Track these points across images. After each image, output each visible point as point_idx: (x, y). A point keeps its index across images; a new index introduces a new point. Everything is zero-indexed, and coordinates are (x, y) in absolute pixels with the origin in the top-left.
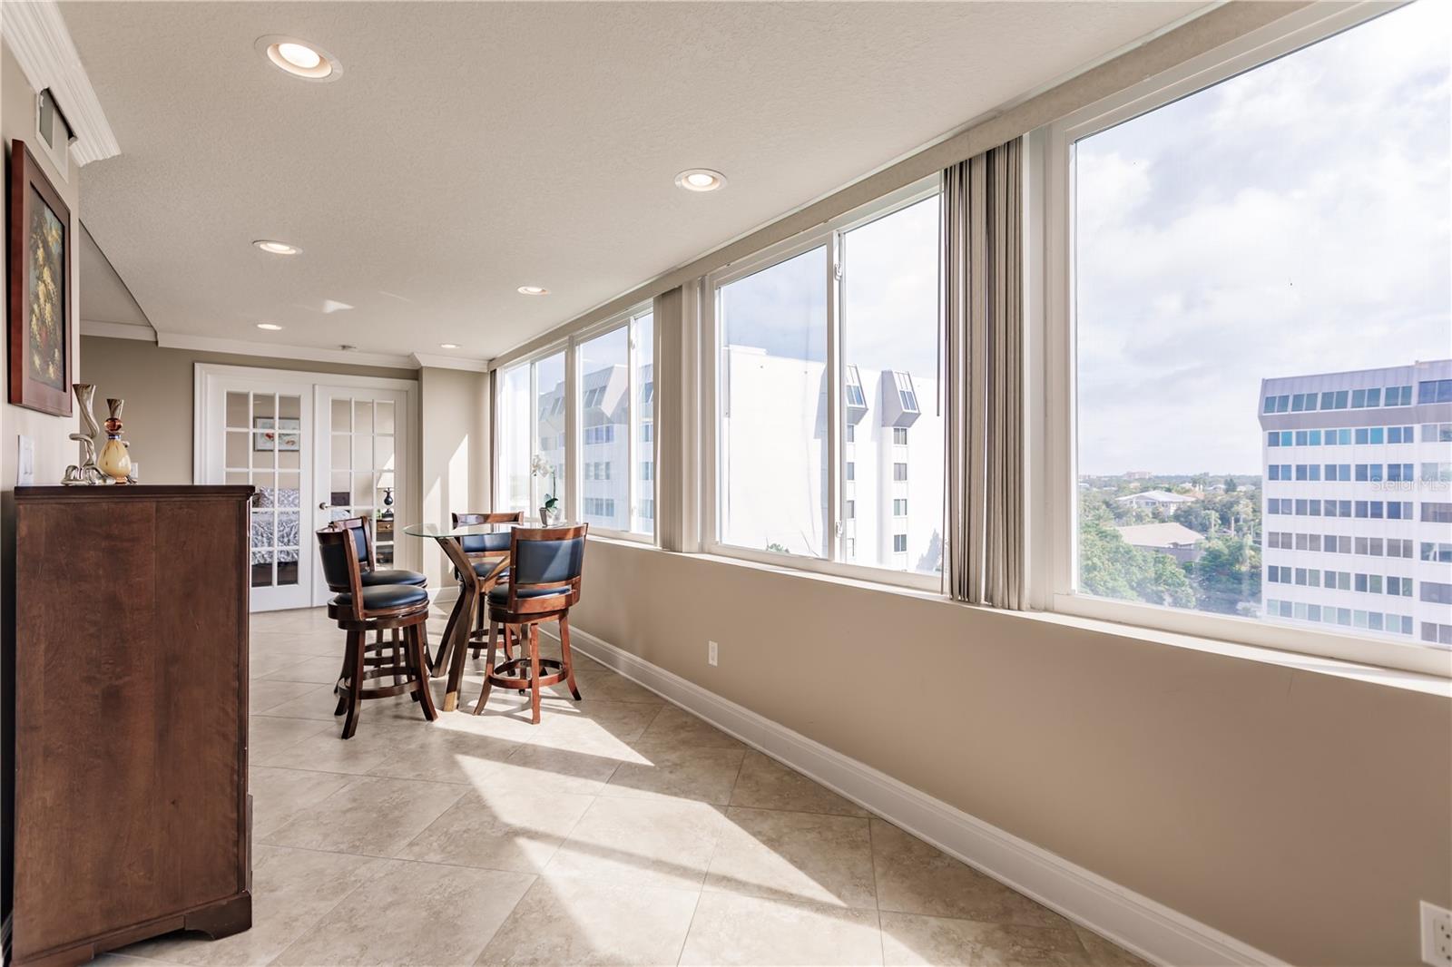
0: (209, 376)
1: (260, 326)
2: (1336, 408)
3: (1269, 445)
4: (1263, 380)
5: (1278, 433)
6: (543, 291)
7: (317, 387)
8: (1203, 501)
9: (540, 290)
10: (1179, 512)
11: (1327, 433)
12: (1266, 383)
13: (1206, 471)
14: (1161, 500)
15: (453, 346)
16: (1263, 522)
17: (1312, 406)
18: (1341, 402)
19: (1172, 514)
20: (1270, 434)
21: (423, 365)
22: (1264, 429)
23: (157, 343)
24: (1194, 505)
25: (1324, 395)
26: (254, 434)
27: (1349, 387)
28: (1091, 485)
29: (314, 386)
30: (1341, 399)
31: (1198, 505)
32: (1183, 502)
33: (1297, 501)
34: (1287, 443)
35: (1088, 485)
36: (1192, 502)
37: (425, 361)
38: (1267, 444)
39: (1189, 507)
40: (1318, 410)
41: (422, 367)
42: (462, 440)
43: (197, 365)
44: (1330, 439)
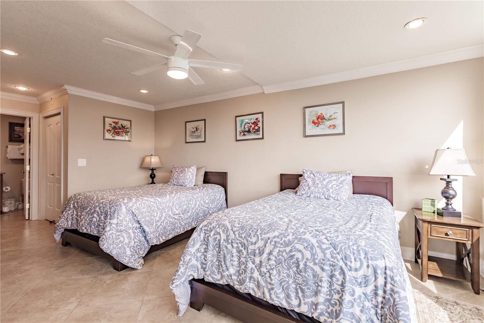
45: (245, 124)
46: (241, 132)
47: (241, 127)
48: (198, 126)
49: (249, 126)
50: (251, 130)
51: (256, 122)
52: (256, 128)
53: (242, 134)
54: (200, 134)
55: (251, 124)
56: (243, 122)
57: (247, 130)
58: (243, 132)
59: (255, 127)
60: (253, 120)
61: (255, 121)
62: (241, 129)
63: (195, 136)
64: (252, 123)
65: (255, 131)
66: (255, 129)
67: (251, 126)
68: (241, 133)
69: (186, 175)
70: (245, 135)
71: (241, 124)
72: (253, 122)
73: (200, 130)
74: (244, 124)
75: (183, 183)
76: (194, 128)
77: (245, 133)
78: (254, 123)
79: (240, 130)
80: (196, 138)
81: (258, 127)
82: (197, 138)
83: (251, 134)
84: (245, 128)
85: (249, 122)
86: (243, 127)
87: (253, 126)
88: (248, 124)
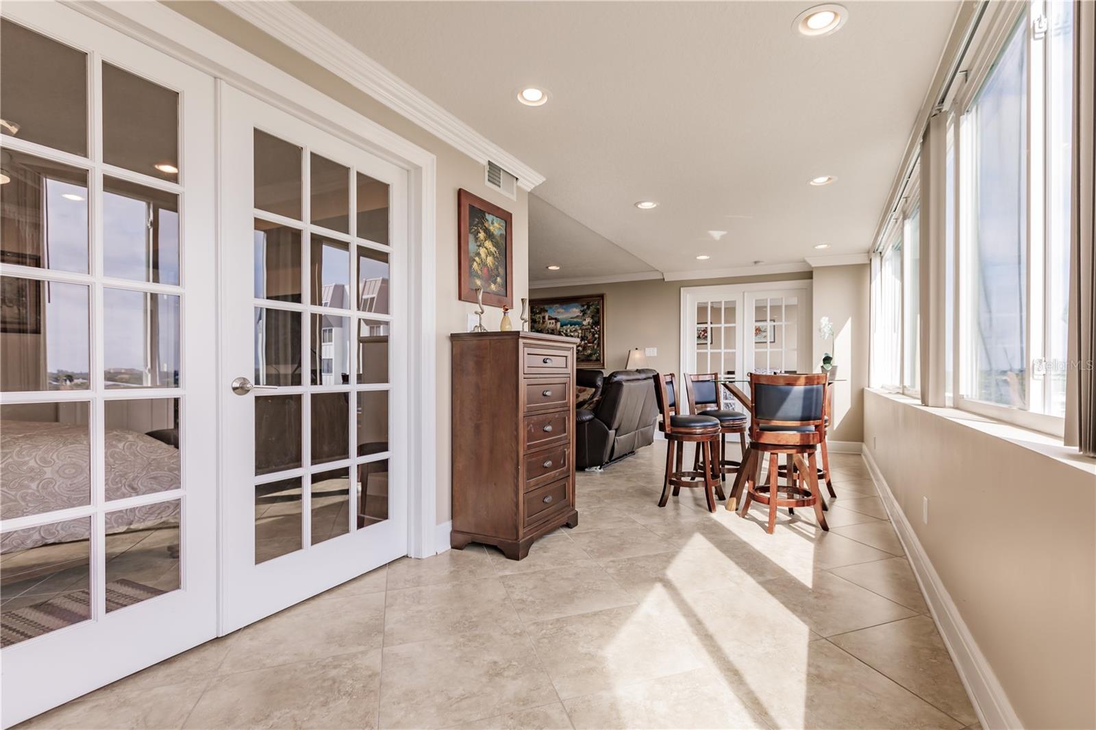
0: (688, 295)
1: (698, 258)
6: (829, 179)
7: (746, 294)
9: (826, 179)
15: (826, 246)
21: (813, 266)
23: (664, 279)
26: (712, 328)
29: (744, 293)
37: (814, 263)
41: (813, 268)
42: (846, 322)
43: (682, 289)
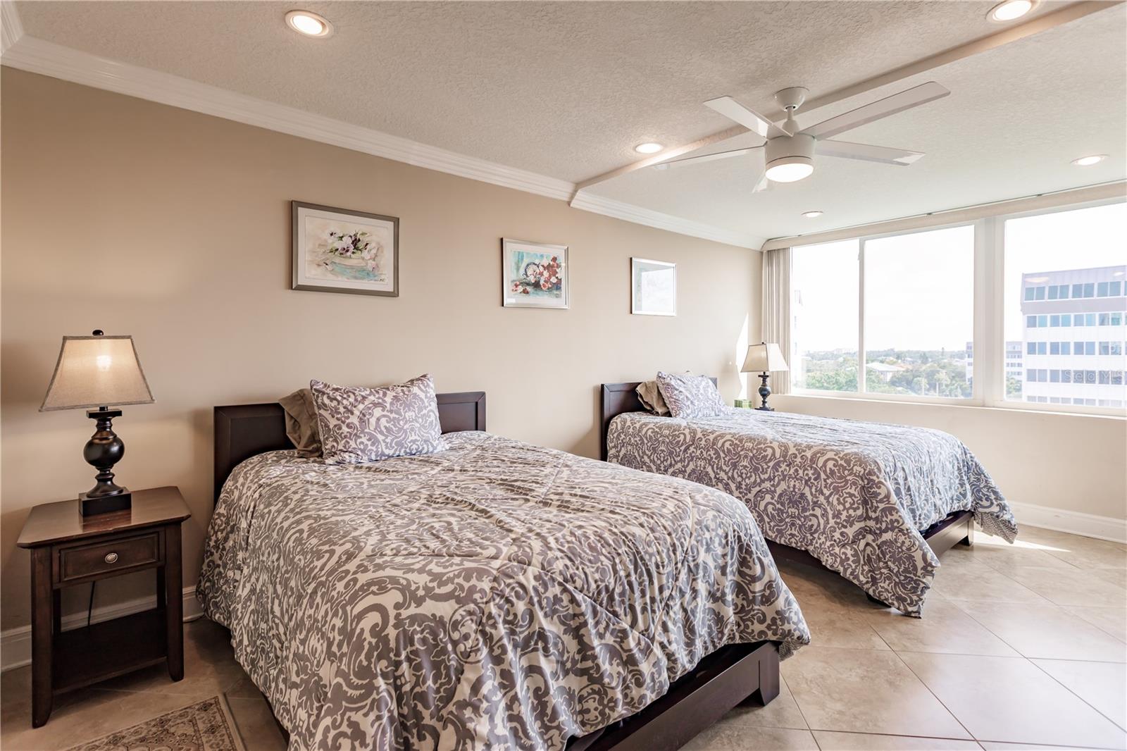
2: (1085, 297)
3: (1028, 327)
4: (1023, 274)
5: (1035, 317)
8: (912, 371)
10: (895, 379)
11: (1076, 317)
12: (1025, 276)
13: (892, 347)
14: (880, 370)
16: (1023, 388)
17: (1064, 295)
18: (1089, 293)
19: (888, 380)
20: (1028, 317)
22: (1024, 314)
24: (905, 374)
25: (1075, 286)
27: (1096, 281)
28: (813, 358)
30: (1089, 290)
31: (908, 374)
32: (898, 371)
33: (1051, 371)
34: (1043, 324)
35: (810, 358)
36: (904, 371)
38: (1026, 325)
39: (902, 375)
40: (1070, 298)
44: (1079, 322)
45: (528, 265)
46: (518, 283)
47: (518, 269)
48: (363, 234)
49: (538, 271)
50: (542, 282)
51: (553, 266)
52: (554, 280)
53: (521, 289)
54: (371, 264)
55: (541, 269)
56: (522, 259)
57: (533, 282)
58: (521, 283)
59: (550, 276)
60: (545, 258)
61: (551, 263)
62: (517, 276)
63: (352, 267)
64: (543, 266)
65: (550, 286)
66: (551, 283)
67: (541, 274)
68: (516, 286)
69: (425, 411)
70: (528, 293)
71: (518, 261)
72: (546, 265)
73: (374, 251)
74: (523, 266)
75: (425, 441)
76: (341, 238)
77: (529, 289)
78: (548, 267)
79: (515, 279)
80: (356, 278)
81: (557, 278)
82: (362, 278)
83: (540, 293)
84: (527, 276)
85: (537, 262)
86: (522, 271)
87: (546, 274)
88: (535, 267)
